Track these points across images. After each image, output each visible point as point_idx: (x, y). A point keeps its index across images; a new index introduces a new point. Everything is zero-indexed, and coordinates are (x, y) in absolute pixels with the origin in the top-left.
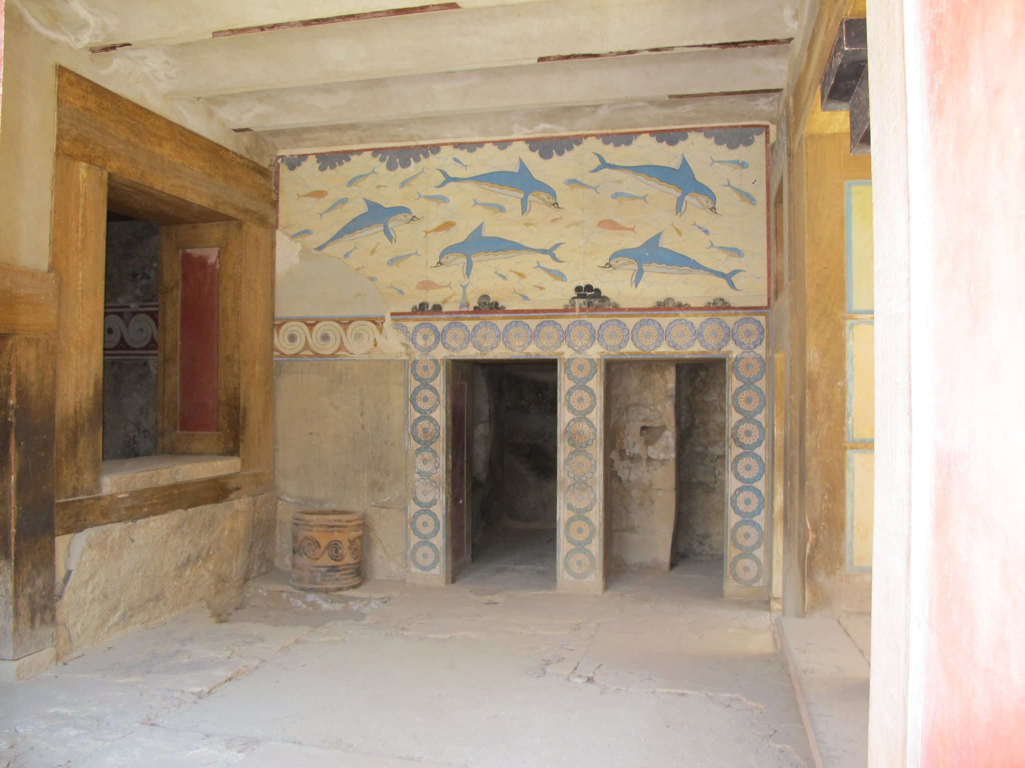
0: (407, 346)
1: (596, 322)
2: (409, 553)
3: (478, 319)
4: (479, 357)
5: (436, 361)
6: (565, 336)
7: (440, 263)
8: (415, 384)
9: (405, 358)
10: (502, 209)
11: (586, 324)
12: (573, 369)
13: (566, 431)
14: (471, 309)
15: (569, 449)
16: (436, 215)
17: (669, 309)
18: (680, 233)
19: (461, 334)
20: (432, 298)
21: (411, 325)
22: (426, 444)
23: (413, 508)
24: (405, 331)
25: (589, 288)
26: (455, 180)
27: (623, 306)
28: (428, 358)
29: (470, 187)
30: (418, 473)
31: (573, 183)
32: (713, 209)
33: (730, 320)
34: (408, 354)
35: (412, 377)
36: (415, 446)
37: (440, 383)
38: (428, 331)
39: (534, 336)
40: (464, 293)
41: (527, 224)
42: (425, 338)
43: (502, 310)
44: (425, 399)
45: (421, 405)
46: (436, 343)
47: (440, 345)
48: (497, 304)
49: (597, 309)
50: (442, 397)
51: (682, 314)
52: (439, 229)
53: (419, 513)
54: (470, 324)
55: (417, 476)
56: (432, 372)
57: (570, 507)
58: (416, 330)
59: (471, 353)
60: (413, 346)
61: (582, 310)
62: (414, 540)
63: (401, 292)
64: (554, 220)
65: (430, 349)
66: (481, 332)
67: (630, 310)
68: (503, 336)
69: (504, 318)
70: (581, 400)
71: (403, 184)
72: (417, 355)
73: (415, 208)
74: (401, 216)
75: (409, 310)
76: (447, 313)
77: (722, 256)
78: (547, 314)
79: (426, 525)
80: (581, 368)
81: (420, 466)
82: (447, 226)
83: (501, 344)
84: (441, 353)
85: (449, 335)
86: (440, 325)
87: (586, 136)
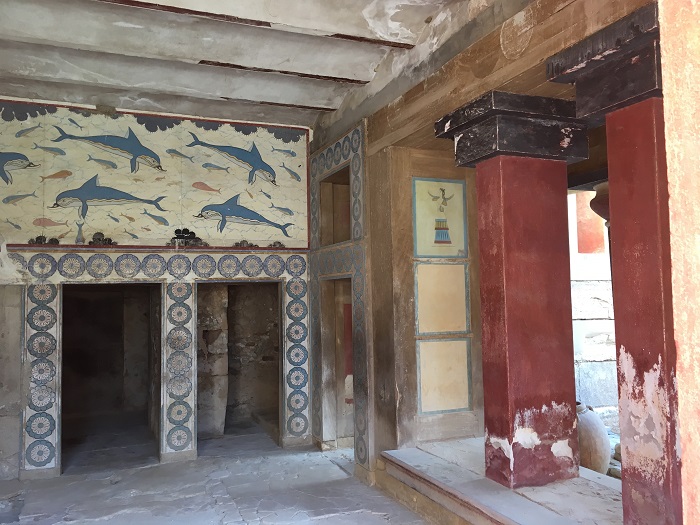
0: (24, 274)
1: (192, 256)
2: (24, 453)
3: (93, 251)
4: (94, 282)
5: (52, 286)
6: (167, 266)
7: (57, 205)
8: (31, 305)
9: (22, 283)
10: (114, 166)
11: (184, 257)
12: (174, 291)
13: (168, 338)
14: (86, 243)
15: (171, 351)
16: (53, 164)
17: (244, 248)
18: (251, 197)
19: (77, 264)
20: (49, 233)
21: (28, 255)
22: (42, 357)
23: (29, 413)
24: (22, 261)
25: (186, 231)
26: (71, 137)
27: (211, 245)
28: (45, 283)
29: (85, 145)
30: (35, 382)
31: (172, 152)
32: (273, 182)
33: (285, 257)
34: (26, 280)
35: (29, 301)
36: (31, 358)
37: (56, 305)
38: (44, 260)
39: (142, 267)
40: (80, 230)
41: (136, 180)
42: (42, 266)
43: (115, 245)
44: (42, 318)
45: (37, 323)
46: (53, 271)
47: (57, 273)
48: (110, 240)
49: (192, 246)
50: (59, 315)
51: (253, 253)
52: (54, 176)
53: (34, 416)
54: (86, 256)
55: (33, 385)
56: (48, 295)
57: (171, 395)
58: (33, 260)
59: (86, 278)
60: (29, 273)
61: (180, 247)
62: (29, 440)
63: (17, 227)
64: (158, 179)
65: (47, 275)
66: (96, 262)
67: (216, 248)
68: (115, 266)
69: (116, 252)
70: (180, 314)
71: (19, 134)
72: (34, 281)
73: (32, 155)
74: (18, 161)
75: (26, 242)
76: (63, 246)
77: (280, 213)
78: (153, 250)
79: (41, 425)
80: (179, 290)
81: (36, 375)
82: (64, 174)
83: (114, 272)
84: (58, 279)
85: (66, 264)
86: (57, 256)
87: (184, 119)
